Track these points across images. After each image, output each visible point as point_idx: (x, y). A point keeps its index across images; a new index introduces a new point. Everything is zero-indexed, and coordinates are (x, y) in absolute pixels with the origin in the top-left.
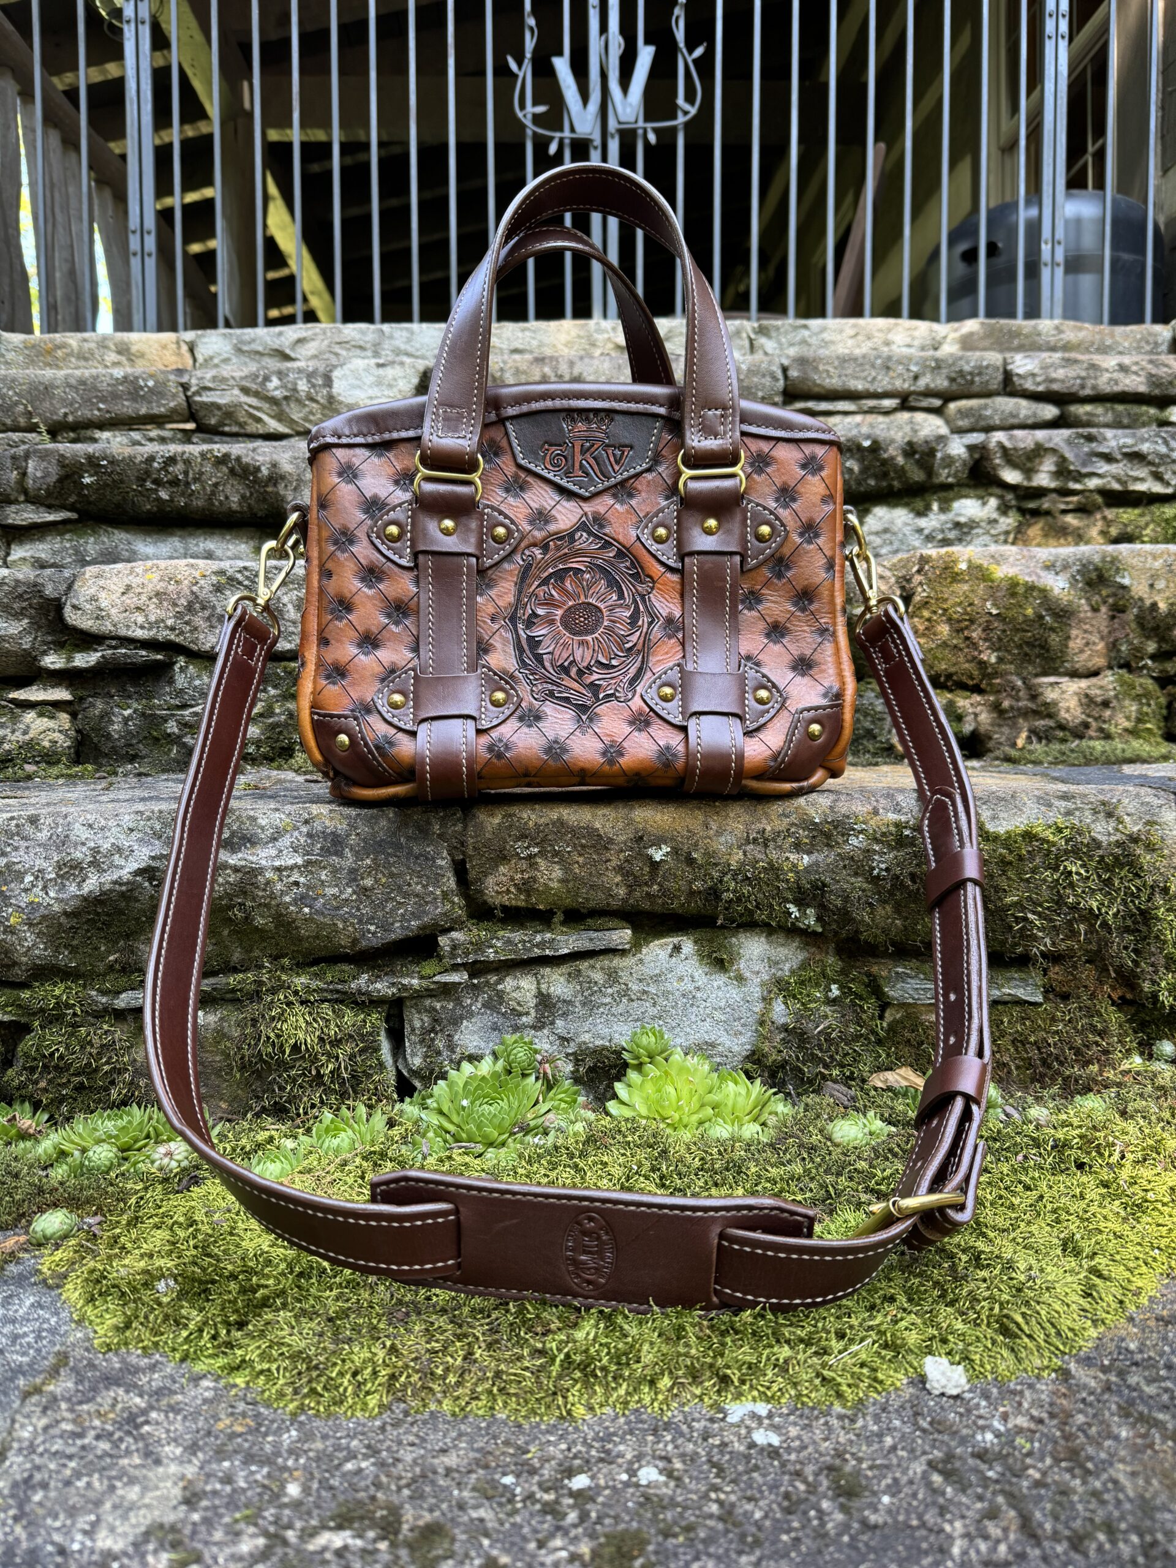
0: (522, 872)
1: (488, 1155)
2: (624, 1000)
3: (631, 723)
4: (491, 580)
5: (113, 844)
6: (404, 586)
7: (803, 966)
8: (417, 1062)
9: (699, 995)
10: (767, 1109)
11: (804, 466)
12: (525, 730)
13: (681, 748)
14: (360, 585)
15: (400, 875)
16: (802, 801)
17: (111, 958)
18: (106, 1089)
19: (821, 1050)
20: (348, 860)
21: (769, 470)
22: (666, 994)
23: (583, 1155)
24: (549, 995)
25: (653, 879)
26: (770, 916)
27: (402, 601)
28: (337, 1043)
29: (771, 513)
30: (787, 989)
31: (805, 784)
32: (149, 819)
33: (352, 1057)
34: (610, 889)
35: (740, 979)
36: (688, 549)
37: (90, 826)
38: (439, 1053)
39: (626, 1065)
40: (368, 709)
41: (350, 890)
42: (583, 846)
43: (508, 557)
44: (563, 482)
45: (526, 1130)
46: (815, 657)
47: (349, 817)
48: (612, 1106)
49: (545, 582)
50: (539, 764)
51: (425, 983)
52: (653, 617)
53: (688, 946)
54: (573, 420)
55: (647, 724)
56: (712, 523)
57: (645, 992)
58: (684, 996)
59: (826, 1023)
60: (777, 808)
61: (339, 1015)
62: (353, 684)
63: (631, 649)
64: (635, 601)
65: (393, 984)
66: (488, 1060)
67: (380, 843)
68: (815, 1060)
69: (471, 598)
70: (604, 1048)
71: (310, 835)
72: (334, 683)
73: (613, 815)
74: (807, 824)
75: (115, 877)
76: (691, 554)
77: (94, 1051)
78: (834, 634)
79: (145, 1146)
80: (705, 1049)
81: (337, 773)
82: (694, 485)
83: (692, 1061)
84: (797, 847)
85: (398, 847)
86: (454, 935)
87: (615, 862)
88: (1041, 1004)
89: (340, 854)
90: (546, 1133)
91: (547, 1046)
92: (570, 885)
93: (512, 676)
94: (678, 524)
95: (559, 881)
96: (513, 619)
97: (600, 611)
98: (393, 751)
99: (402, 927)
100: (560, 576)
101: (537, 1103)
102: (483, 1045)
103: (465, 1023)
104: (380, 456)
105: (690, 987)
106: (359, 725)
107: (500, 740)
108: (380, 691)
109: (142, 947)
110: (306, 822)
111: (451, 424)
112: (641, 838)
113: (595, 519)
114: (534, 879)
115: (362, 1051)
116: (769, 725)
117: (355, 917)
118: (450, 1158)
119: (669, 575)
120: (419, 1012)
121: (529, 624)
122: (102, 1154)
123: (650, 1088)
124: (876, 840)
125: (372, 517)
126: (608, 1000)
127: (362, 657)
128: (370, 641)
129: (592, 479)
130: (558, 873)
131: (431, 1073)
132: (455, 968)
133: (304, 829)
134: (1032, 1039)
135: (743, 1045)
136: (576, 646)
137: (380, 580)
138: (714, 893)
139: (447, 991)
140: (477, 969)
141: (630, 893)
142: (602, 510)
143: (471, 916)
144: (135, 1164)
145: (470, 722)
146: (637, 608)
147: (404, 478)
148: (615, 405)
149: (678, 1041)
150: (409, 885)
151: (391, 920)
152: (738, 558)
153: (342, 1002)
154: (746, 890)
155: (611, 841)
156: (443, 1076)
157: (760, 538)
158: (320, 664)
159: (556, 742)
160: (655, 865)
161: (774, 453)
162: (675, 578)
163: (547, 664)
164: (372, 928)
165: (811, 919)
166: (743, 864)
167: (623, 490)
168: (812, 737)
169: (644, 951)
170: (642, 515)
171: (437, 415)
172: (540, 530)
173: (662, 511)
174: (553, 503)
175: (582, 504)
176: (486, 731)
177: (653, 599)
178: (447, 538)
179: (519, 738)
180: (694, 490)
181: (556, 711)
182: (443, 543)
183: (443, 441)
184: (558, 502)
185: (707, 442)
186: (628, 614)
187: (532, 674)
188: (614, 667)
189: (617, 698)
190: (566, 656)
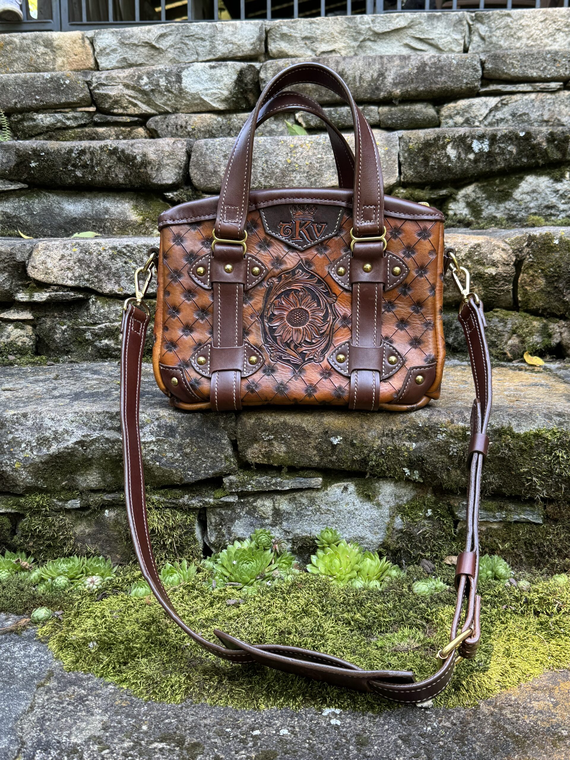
0: (265, 448)
1: (244, 589)
2: (318, 513)
3: (321, 374)
4: (251, 295)
5: (64, 429)
6: (207, 299)
7: (413, 500)
8: (213, 539)
9: (356, 512)
10: (386, 573)
11: (419, 235)
12: (266, 377)
13: (347, 388)
14: (184, 299)
15: (204, 447)
16: (413, 414)
17: (64, 483)
18: (62, 547)
19: (420, 542)
20: (178, 440)
21: (400, 236)
22: (340, 512)
23: (289, 593)
24: (279, 510)
25: (333, 453)
26: (394, 474)
27: (205, 307)
28: (173, 529)
29: (401, 260)
30: (404, 511)
31: (415, 405)
32: (81, 416)
33: (180, 536)
34: (311, 457)
35: (379, 505)
36: (354, 281)
37: (53, 419)
38: (224, 536)
39: (318, 547)
40: (187, 364)
41: (178, 455)
42: (297, 436)
43: (260, 284)
44: (290, 242)
45: (264, 578)
46: (423, 338)
47: (178, 418)
48: (309, 567)
49: (279, 297)
50: (272, 396)
51: (216, 501)
52: (335, 315)
53: (352, 488)
54: (296, 209)
55: (330, 374)
56: (368, 266)
57: (328, 510)
58: (349, 513)
59: (424, 529)
60: (400, 418)
61: (174, 515)
62: (180, 351)
63: (323, 333)
64: (326, 307)
65: (201, 501)
66: (248, 541)
67: (193, 431)
68: (416, 547)
69: (240, 306)
70: (307, 537)
71: (159, 426)
72: (171, 351)
73: (313, 420)
74: (415, 427)
75: (65, 445)
76: (357, 283)
77: (56, 529)
78: (434, 326)
79: (81, 577)
80: (357, 540)
81: (172, 395)
82: (358, 246)
83: (350, 546)
84: (410, 438)
85: (203, 433)
86: (231, 477)
87: (313, 444)
88: (541, 524)
89: (174, 436)
90: (273, 580)
91: (278, 535)
92: (290, 455)
93: (260, 348)
94: (350, 266)
95: (284, 453)
96: (262, 316)
97: (308, 312)
98: (199, 387)
99: (205, 473)
100: (287, 293)
101: (271, 563)
102: (245, 533)
103: (237, 521)
104: (195, 229)
105: (352, 508)
106: (182, 373)
107: (253, 383)
108: (193, 355)
109: (78, 477)
110: (157, 419)
111: (231, 215)
112: (327, 432)
113: (306, 262)
114: (272, 451)
115: (185, 533)
116: (396, 376)
117: (181, 467)
118: (225, 590)
119: (345, 293)
120: (214, 515)
121: (270, 320)
122: (61, 581)
123: (327, 560)
124: (452, 437)
125: (190, 262)
126: (310, 513)
127: (185, 337)
128: (188, 328)
129: (305, 241)
130: (284, 449)
131: (220, 545)
132: (232, 494)
133: (156, 423)
134: (535, 543)
135: (378, 539)
136: (294, 332)
137: (194, 296)
138: (364, 461)
139: (228, 505)
140: (242, 495)
141: (321, 459)
142: (310, 257)
143: (240, 467)
144: (76, 586)
145: (238, 373)
146: (327, 311)
147: (207, 241)
148: (318, 201)
149: (345, 535)
150: (208, 452)
151: (199, 469)
152: (382, 285)
153: (175, 508)
154: (382, 460)
155: (311, 433)
156: (225, 547)
157: (394, 274)
158: (164, 340)
159: (281, 384)
160: (334, 447)
161: (403, 227)
162: (348, 295)
163: (279, 342)
164: (190, 473)
165: (416, 476)
166: (380, 447)
167: (322, 246)
168: (417, 382)
169: (329, 489)
170: (331, 260)
171: (224, 210)
172: (277, 268)
173: (342, 258)
174: (285, 254)
175: (300, 254)
176: (246, 378)
177: (336, 306)
178: (228, 274)
179: (263, 382)
180: (359, 249)
181: (283, 367)
182: (226, 277)
183: (227, 224)
184: (287, 253)
185: (366, 224)
186: (322, 314)
187: (271, 347)
188: (314, 343)
189: (314, 360)
190: (288, 337)
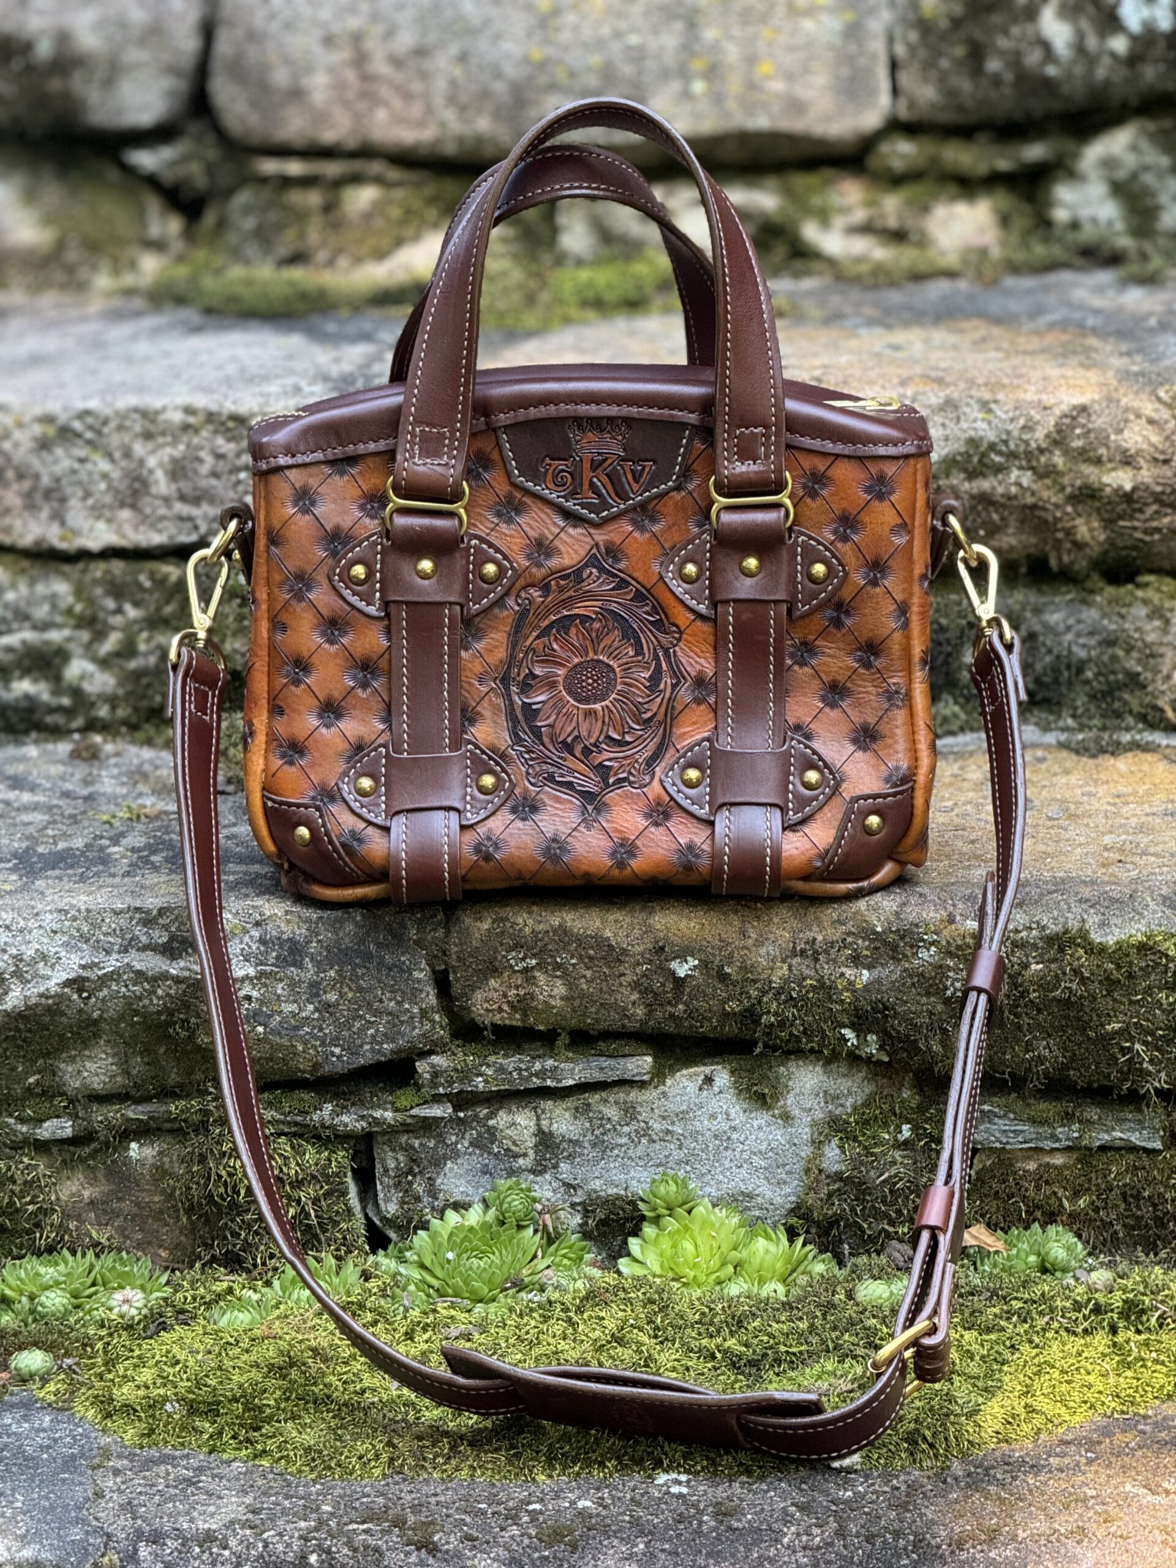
0: (517, 987)
1: (476, 1310)
2: (644, 1141)
3: (647, 816)
4: (479, 629)
5: (37, 950)
6: (374, 640)
7: (867, 1104)
8: (391, 1208)
9: (735, 1136)
10: (802, 1268)
11: (868, 490)
12: (519, 824)
13: (706, 847)
14: (319, 640)
15: (370, 990)
16: (862, 904)
17: (31, 1080)
18: (29, 1232)
19: (884, 1202)
20: (309, 972)
21: (824, 493)
22: (695, 1135)
23: (580, 1310)
24: (551, 1134)
25: (678, 998)
26: (821, 1044)
27: (369, 659)
28: (298, 1184)
29: (827, 549)
30: (845, 1131)
31: (865, 884)
32: (75, 919)
33: (316, 1201)
34: (625, 1009)
35: (786, 1118)
36: (719, 597)
37: (7, 927)
38: (418, 1199)
39: (643, 1218)
40: (331, 795)
41: (311, 1007)
42: (591, 958)
43: (500, 602)
44: (569, 505)
45: (520, 1286)
46: (882, 728)
47: (308, 921)
48: (623, 1264)
49: (545, 633)
50: (533, 868)
51: (400, 1117)
52: (678, 676)
53: (723, 1077)
54: (581, 428)
55: (667, 816)
56: (752, 563)
57: (668, 1132)
58: (716, 1137)
59: (893, 1171)
60: (832, 913)
61: (299, 1152)
62: (312, 765)
63: (650, 719)
64: (657, 658)
65: (363, 1117)
66: (477, 1208)
67: (346, 952)
68: (878, 1215)
69: (454, 656)
70: (618, 1197)
71: (262, 941)
72: (291, 763)
73: (628, 920)
74: (867, 933)
75: (42, 989)
76: (726, 602)
77: (17, 1189)
78: (909, 696)
79: (95, 1293)
80: (738, 1201)
81: (292, 866)
82: (727, 518)
83: (721, 1213)
84: (856, 960)
85: (368, 957)
86: (435, 1059)
87: (630, 978)
88: (1159, 1152)
89: (299, 965)
90: (542, 1290)
91: (549, 1194)
92: (576, 1003)
93: (503, 756)
94: (711, 560)
95: (562, 999)
96: (505, 680)
97: (613, 670)
98: (362, 849)
99: (372, 1050)
100: (564, 624)
101: (535, 1257)
102: (470, 1191)
103: (449, 1164)
104: (342, 473)
105: (725, 1126)
106: (321, 816)
107: (489, 839)
108: (345, 774)
109: (62, 1066)
110: (257, 924)
111: (431, 447)
112: (662, 949)
113: (608, 551)
114: (532, 996)
115: (327, 1195)
116: (817, 816)
117: (317, 1038)
118: (435, 1311)
119: (699, 623)
120: (393, 1150)
121: (526, 688)
122: (54, 1301)
123: (666, 1244)
124: (951, 954)
125: (334, 554)
126: (624, 1140)
127: (324, 730)
128: (331, 710)
129: (605, 502)
130: (560, 989)
131: (409, 1222)
132: (437, 1099)
133: (256, 933)
134: (1146, 1194)
135: (787, 1196)
136: (581, 717)
137: (344, 633)
138: (751, 1016)
139: (427, 1126)
140: (463, 1101)
141: (650, 1013)
142: (617, 538)
143: (455, 1035)
144: (89, 1312)
145: (454, 816)
146: (659, 665)
147: (374, 501)
148: (634, 410)
149: (708, 1189)
150: (381, 1001)
151: (358, 1042)
152: (784, 607)
153: (301, 1136)
154: (791, 1012)
155: (624, 952)
156: (424, 1226)
157: (812, 579)
158: (272, 737)
159: (554, 840)
160: (679, 983)
161: (829, 473)
162: (707, 628)
163: (546, 740)
164: (337, 1051)
165: (872, 1046)
166: (786, 981)
167: (644, 513)
168: (868, 831)
169: (669, 1082)
170: (667, 546)
171: (414, 436)
172: (539, 565)
173: (691, 542)
174: (557, 531)
175: (592, 531)
176: (471, 826)
177: (679, 653)
178: (426, 582)
179: (511, 835)
180: (729, 524)
181: (558, 800)
182: (421, 591)
183: (421, 469)
184: (563, 529)
185: (744, 469)
186: (647, 675)
187: (528, 752)
188: (629, 743)
189: (631, 783)
190: (569, 729)
